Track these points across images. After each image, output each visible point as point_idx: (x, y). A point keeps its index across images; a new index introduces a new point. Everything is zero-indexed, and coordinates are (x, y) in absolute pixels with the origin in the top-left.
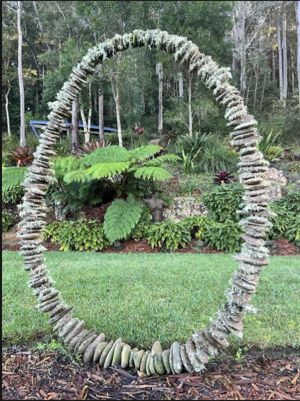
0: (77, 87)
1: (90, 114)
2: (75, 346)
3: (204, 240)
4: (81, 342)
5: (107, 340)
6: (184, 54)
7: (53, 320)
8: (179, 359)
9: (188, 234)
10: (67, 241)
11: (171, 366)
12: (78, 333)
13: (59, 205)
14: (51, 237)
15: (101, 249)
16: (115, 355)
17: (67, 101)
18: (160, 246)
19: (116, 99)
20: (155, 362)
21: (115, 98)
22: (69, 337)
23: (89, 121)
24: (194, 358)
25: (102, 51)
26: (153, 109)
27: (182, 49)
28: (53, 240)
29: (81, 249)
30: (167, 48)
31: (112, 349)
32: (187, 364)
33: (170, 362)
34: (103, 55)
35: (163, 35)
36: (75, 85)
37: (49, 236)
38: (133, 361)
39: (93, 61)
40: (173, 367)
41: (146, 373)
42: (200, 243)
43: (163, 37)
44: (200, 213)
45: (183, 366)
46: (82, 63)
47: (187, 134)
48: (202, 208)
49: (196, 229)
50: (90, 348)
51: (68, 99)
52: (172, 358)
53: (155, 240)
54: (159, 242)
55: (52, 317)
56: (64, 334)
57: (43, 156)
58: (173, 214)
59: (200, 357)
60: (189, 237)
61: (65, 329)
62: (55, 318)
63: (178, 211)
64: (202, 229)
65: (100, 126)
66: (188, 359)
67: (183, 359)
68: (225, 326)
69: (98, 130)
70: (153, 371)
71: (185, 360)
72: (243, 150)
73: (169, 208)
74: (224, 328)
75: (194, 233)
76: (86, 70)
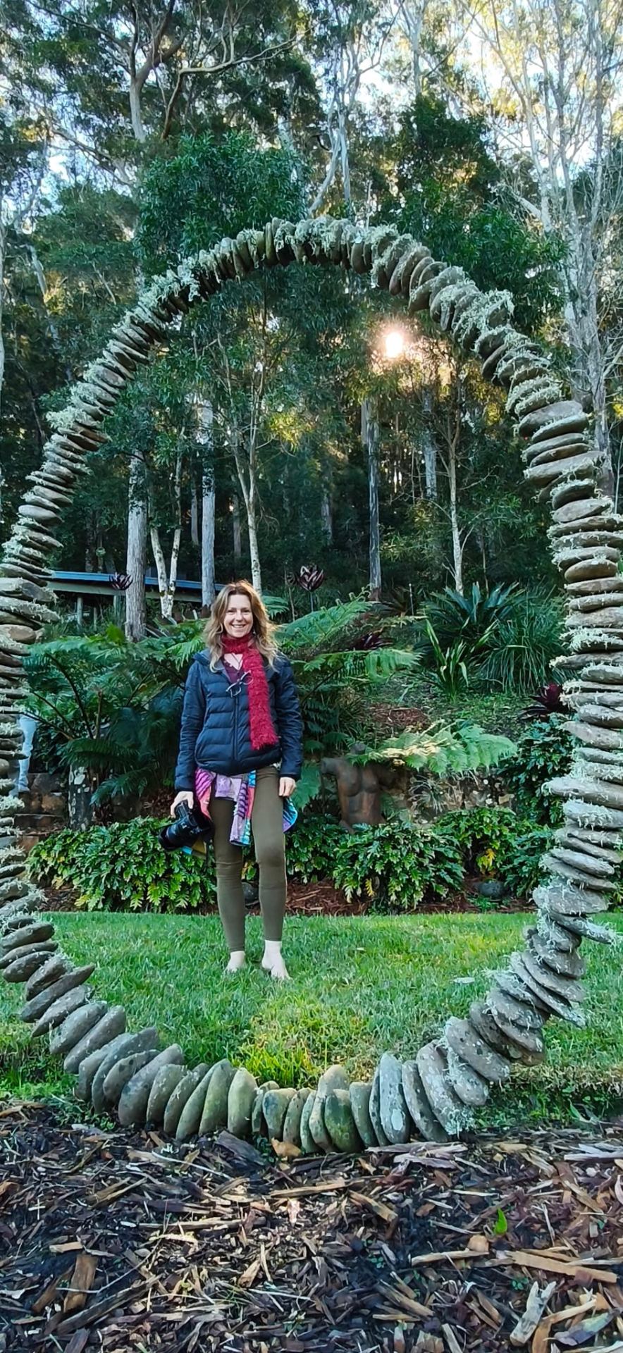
0: (123, 370)
1: (176, 543)
2: (94, 1073)
3: (502, 878)
4: (113, 1062)
5: (188, 1060)
6: (394, 263)
7: (35, 1003)
8: (398, 1099)
9: (454, 860)
10: (98, 879)
11: (374, 1120)
12: (106, 1042)
13: (79, 786)
14: (53, 872)
15: (195, 904)
16: (209, 1097)
17: (94, 405)
18: (371, 892)
19: (249, 497)
20: (328, 1112)
21: (245, 496)
22: (79, 1052)
23: (174, 561)
24: (441, 1090)
25: (187, 278)
26: (354, 537)
27: (387, 253)
28: (58, 882)
29: (136, 903)
30: (351, 257)
31: (201, 1085)
32: (422, 1115)
33: (371, 1107)
34: (188, 287)
35: (340, 227)
36: (116, 364)
37: (47, 870)
38: (261, 1115)
39: (163, 305)
40: (379, 1122)
41: (299, 1144)
42: (493, 885)
43: (340, 232)
44: (489, 801)
45: (410, 1121)
46: (138, 310)
47: (447, 589)
48: (497, 785)
49: (481, 845)
50: (137, 1080)
51: (99, 400)
52: (377, 1099)
53: (355, 877)
54: (369, 884)
55: (32, 994)
56: (63, 1040)
57: (26, 550)
58: (410, 804)
59: (459, 1087)
60: (460, 870)
61: (68, 1026)
62: (42, 998)
63: (426, 797)
64: (497, 845)
65: (204, 579)
66: (423, 1097)
67: (408, 1100)
68: (528, 989)
69: (199, 592)
70: (320, 1138)
71: (415, 1102)
72: (558, 491)
73: (398, 788)
74: (528, 995)
75: (474, 857)
76: (146, 327)
